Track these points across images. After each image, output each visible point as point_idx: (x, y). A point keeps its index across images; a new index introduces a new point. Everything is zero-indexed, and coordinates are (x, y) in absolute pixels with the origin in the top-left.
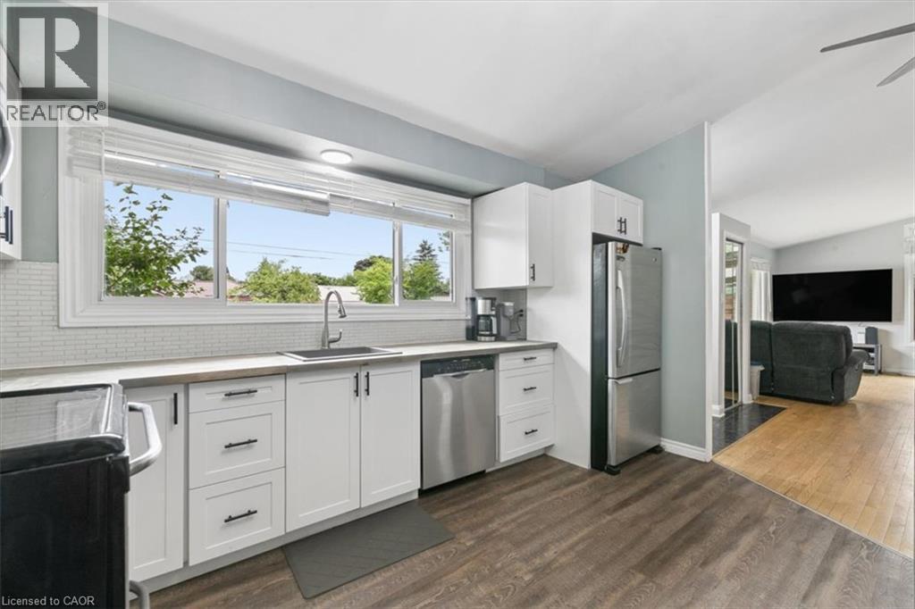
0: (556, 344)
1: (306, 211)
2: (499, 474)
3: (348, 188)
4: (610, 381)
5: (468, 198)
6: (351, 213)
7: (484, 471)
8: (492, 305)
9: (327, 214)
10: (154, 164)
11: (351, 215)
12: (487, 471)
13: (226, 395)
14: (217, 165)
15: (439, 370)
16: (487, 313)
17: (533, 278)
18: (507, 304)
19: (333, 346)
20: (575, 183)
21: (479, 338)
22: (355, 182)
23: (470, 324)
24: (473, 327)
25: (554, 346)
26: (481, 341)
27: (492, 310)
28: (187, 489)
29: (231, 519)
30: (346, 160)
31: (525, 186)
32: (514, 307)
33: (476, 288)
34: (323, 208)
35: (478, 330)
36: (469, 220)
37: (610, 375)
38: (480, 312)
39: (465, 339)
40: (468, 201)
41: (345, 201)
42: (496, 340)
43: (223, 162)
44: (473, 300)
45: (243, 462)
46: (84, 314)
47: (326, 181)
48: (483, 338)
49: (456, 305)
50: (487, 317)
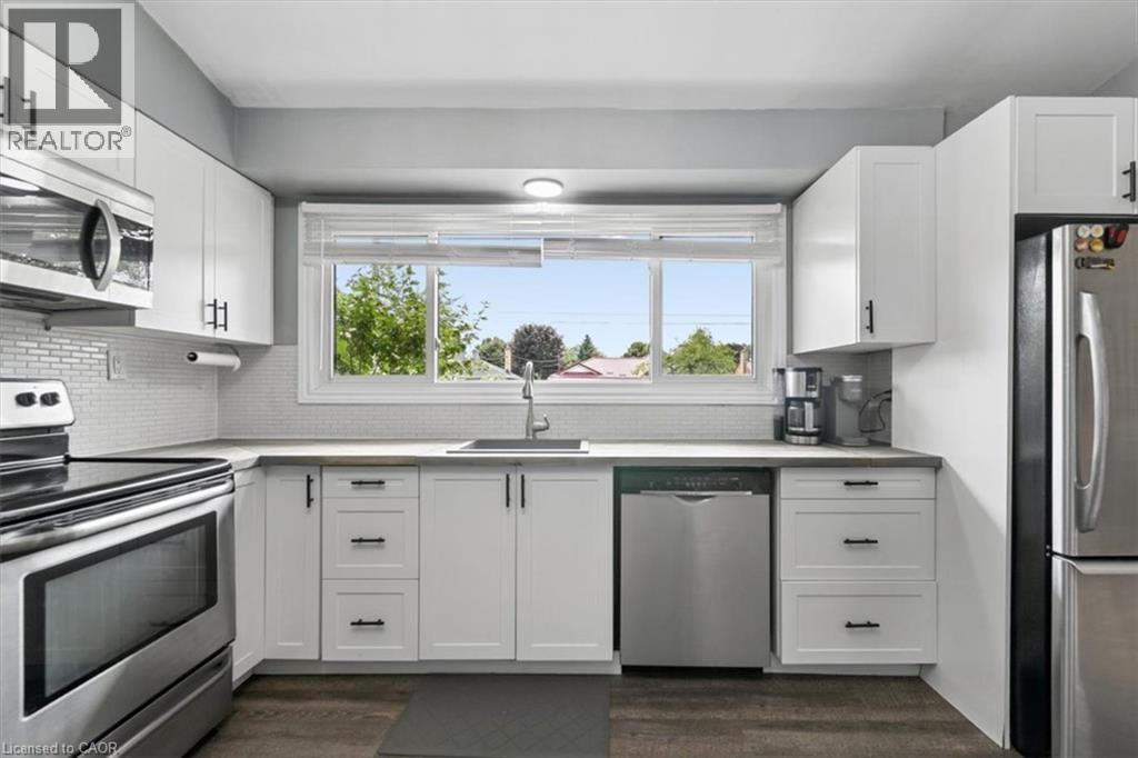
0: (939, 460)
1: (511, 265)
2: (784, 684)
3: (568, 226)
4: (1057, 563)
5: (774, 203)
6: (572, 258)
7: (761, 669)
8: (810, 381)
9: (539, 265)
10: (369, 241)
11: (572, 261)
12: (765, 671)
13: (353, 483)
14: (421, 229)
15: (651, 484)
16: (802, 395)
17: (871, 328)
18: (847, 379)
19: (540, 436)
20: (976, 116)
21: (787, 436)
22: (575, 216)
23: (780, 412)
24: (782, 418)
25: (935, 465)
26: (791, 443)
27: (812, 390)
28: (321, 579)
29: (360, 623)
30: (556, 191)
31: (855, 155)
32: (863, 385)
33: (797, 351)
34: (531, 258)
35: (787, 425)
36: (783, 239)
37: (1057, 546)
38: (791, 393)
39: (771, 437)
40: (777, 208)
41: (563, 244)
42: (819, 444)
43: (429, 225)
44: (782, 372)
45: (369, 561)
46: (319, 391)
47: (539, 222)
48: (795, 439)
49: (758, 380)
50: (800, 401)
